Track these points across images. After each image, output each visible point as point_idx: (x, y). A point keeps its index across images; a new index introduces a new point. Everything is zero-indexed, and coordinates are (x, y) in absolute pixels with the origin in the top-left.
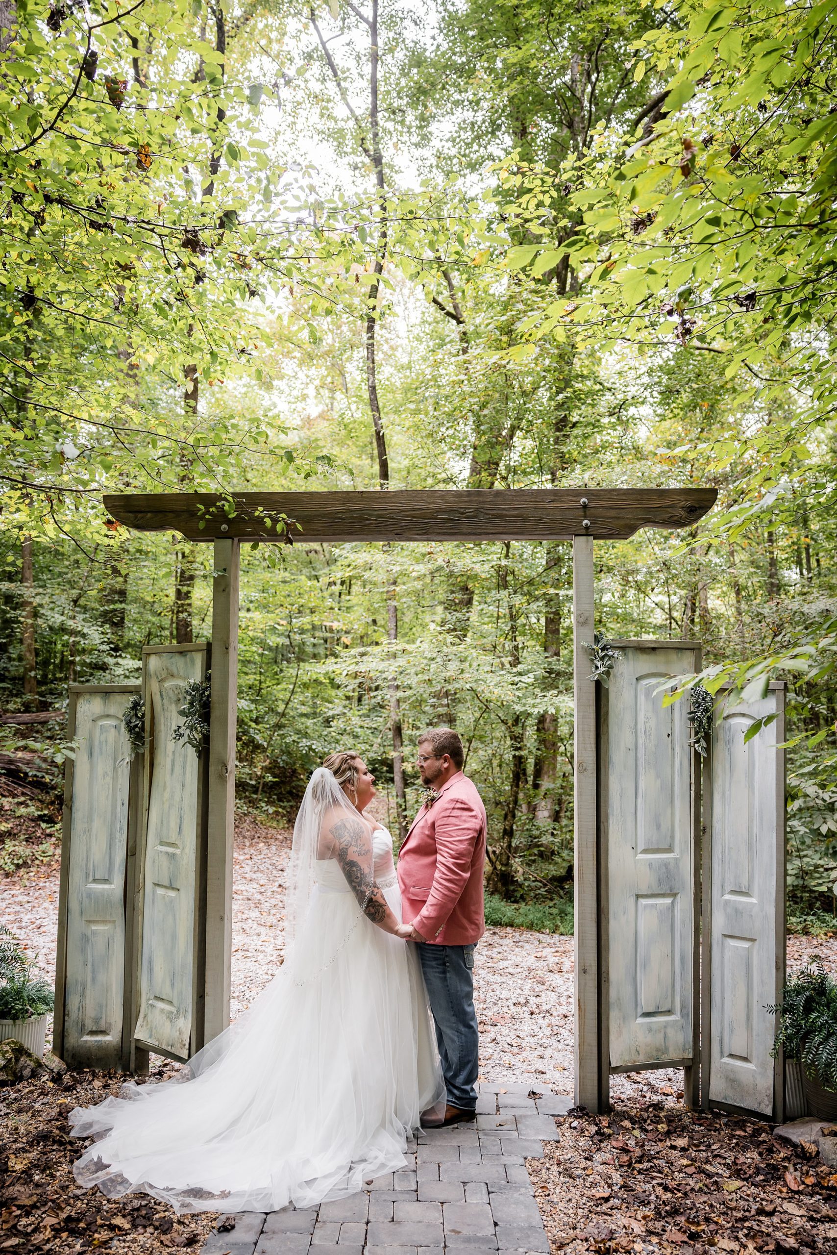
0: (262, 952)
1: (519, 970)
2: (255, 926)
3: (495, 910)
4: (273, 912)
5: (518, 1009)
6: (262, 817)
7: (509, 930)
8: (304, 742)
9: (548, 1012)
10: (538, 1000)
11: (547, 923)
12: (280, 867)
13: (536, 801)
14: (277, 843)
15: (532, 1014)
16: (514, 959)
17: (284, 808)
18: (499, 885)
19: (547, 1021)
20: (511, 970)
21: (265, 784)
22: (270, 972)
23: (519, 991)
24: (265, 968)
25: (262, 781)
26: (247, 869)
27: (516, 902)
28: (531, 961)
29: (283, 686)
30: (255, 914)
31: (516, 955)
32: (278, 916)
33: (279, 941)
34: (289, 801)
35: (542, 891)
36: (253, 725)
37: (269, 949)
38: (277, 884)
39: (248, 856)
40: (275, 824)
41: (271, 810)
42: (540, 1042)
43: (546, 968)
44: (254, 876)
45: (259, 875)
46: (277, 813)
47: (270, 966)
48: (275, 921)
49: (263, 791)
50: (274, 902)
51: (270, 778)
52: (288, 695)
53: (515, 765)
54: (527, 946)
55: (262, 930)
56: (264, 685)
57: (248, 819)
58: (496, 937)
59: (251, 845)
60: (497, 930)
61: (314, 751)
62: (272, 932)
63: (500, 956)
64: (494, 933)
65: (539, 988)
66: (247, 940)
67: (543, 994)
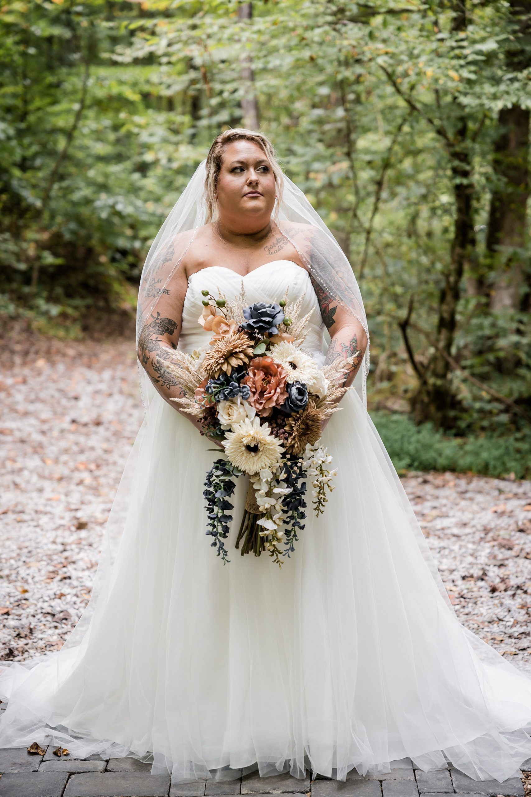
0: (46, 513)
1: (467, 530)
2: (35, 479)
3: (427, 447)
4: (64, 458)
5: (471, 584)
6: (39, 322)
7: (448, 476)
8: (103, 200)
9: (518, 587)
10: (502, 572)
11: (511, 464)
12: (72, 394)
13: (492, 276)
14: (68, 360)
15: (494, 590)
16: (456, 516)
17: (76, 308)
18: (432, 409)
19: (518, 601)
20: (456, 531)
21: (43, 270)
22: (59, 540)
23: (470, 559)
24: (51, 535)
25: (37, 265)
26: (19, 397)
27: (460, 434)
28: (487, 517)
29: (63, 106)
30: (34, 462)
31: (463, 511)
32: (72, 464)
33: (75, 498)
34: (82, 297)
35: (504, 418)
36: (17, 172)
37: (59, 510)
38: (68, 419)
39: (20, 379)
40: (61, 333)
41: (55, 310)
42: (509, 631)
43: (513, 527)
44: (31, 408)
45: (38, 406)
46: (64, 315)
47: (60, 532)
48: (66, 472)
49: (41, 282)
50: (63, 444)
51: (49, 259)
52: (71, 120)
53: (459, 210)
54: (479, 498)
55: (47, 485)
56: (32, 107)
57: (18, 326)
58: (428, 488)
59: (24, 364)
60: (430, 477)
61: (118, 214)
62: (62, 487)
63: (435, 513)
64: (425, 482)
65: (501, 554)
66: (22, 498)
67: (510, 563)
